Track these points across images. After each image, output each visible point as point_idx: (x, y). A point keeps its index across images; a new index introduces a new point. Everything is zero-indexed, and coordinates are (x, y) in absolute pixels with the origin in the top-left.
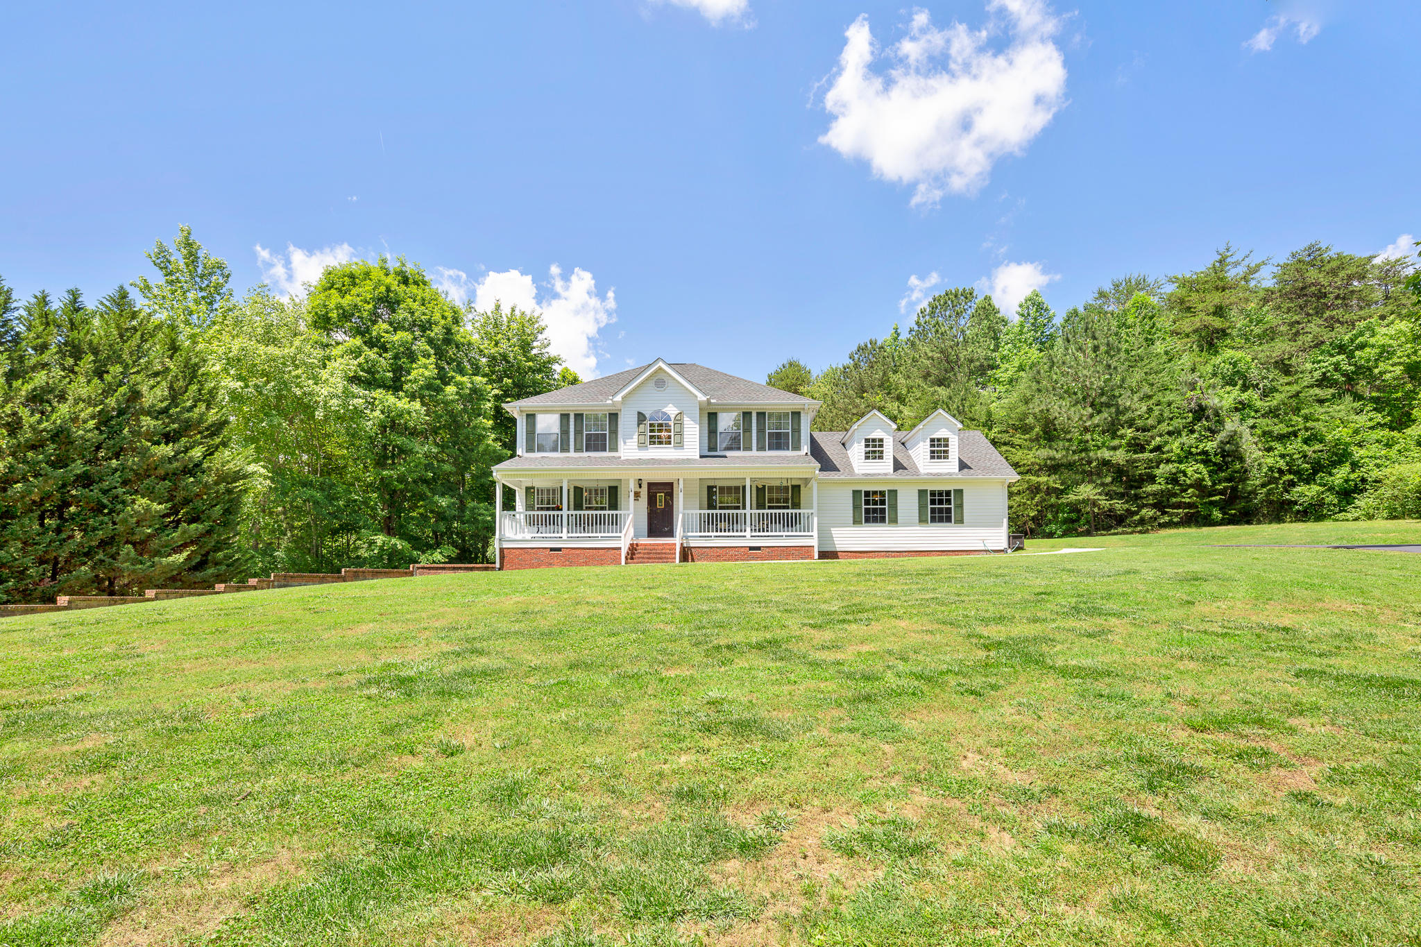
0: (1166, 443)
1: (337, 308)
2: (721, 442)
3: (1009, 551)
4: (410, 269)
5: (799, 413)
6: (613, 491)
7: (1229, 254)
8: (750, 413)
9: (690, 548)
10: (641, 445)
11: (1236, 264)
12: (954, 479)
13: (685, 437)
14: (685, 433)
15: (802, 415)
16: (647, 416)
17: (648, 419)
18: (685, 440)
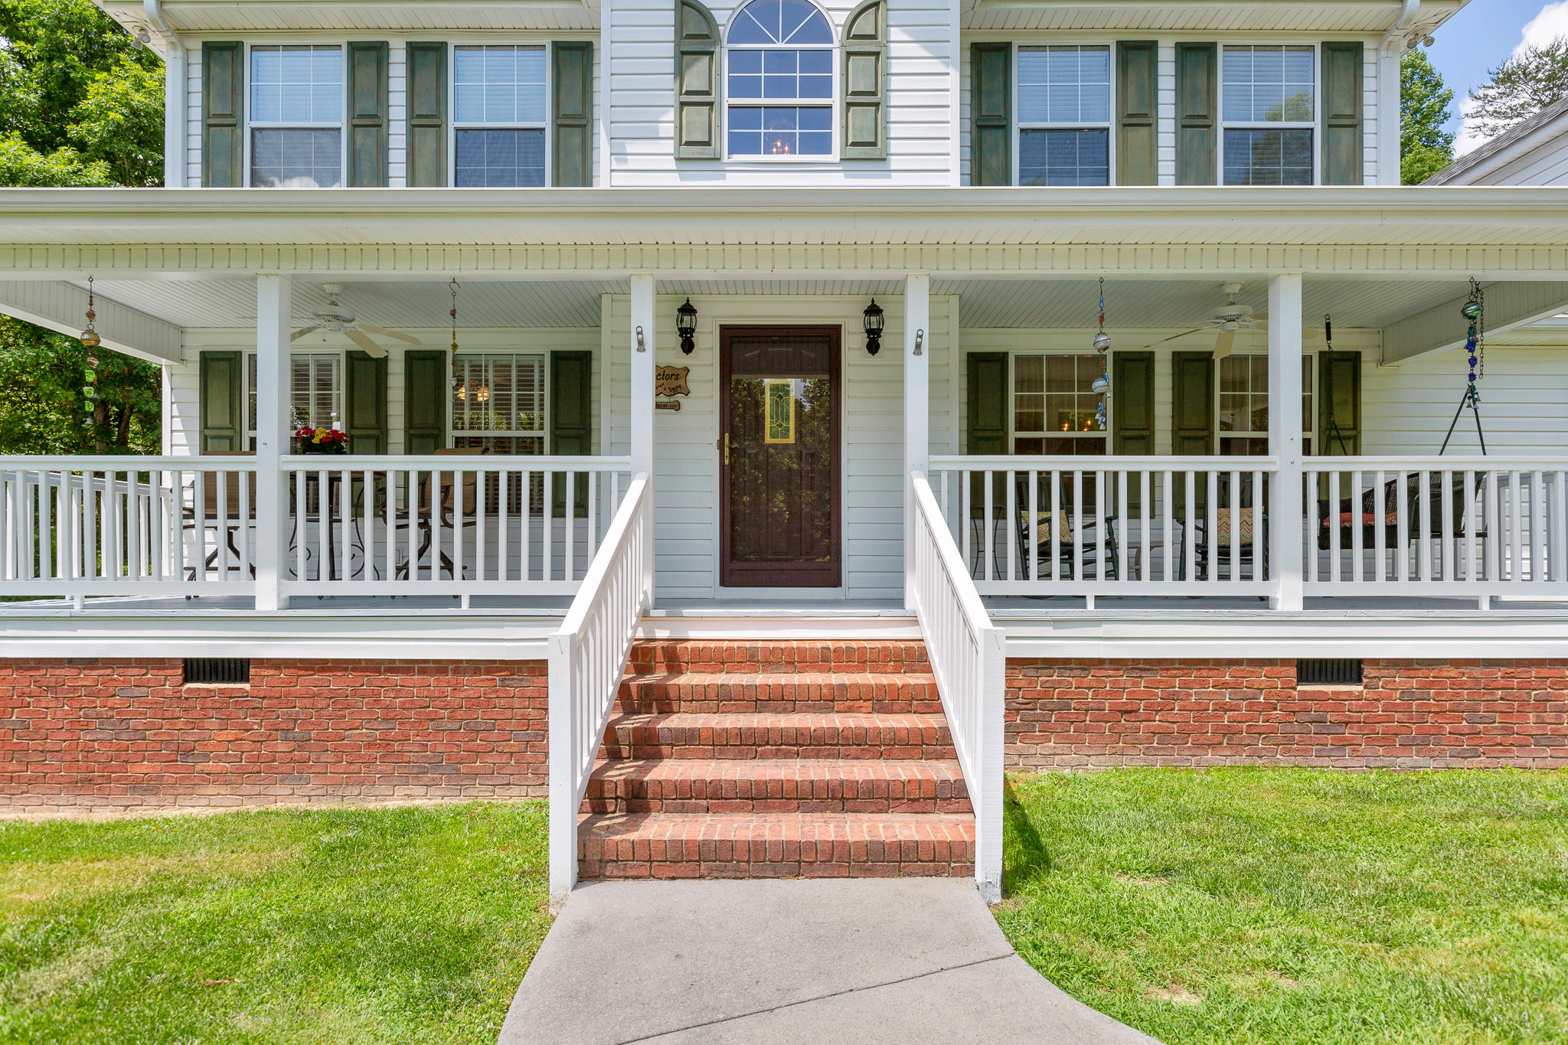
2: (1029, 169)
5: (1355, 50)
6: (575, 372)
8: (1150, 48)
10: (695, 153)
13: (895, 114)
14: (895, 99)
15: (1368, 56)
16: (723, 20)
17: (724, 32)
18: (895, 131)
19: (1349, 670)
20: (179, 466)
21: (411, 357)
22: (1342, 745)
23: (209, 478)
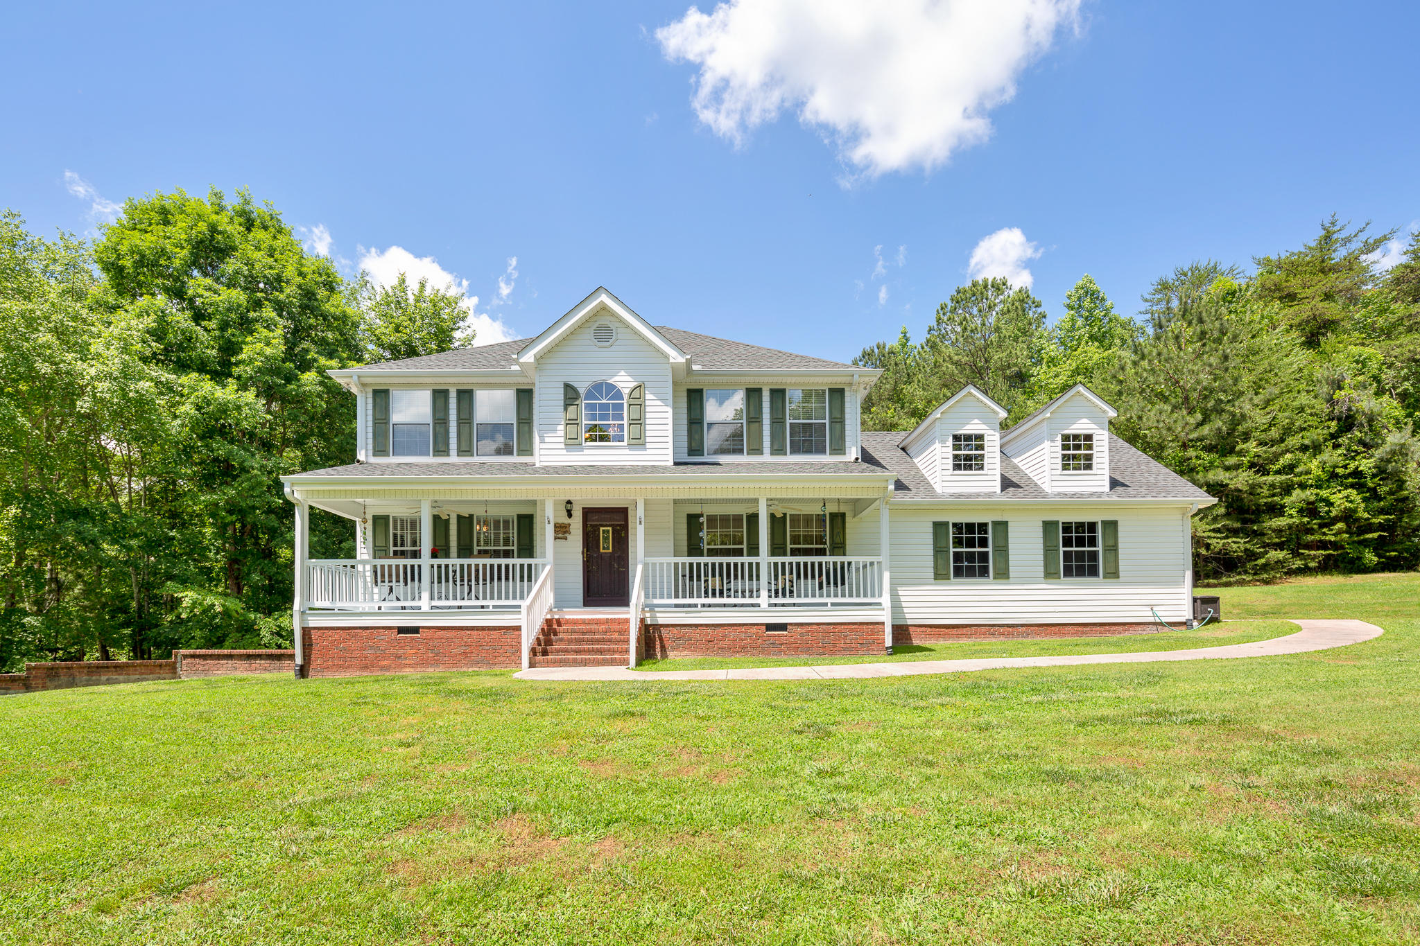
0: (1299, 461)
1: (133, 252)
2: (711, 439)
3: (1195, 623)
4: (258, 208)
5: (842, 391)
6: (526, 523)
7: (1335, 229)
8: (759, 391)
9: (657, 627)
10: (572, 443)
11: (1347, 240)
12: (1105, 503)
13: (648, 427)
14: (648, 421)
15: (847, 394)
16: (582, 391)
17: (583, 396)
18: (648, 433)
19: (783, 627)
20: (364, 562)
21: (459, 517)
22: (781, 651)
23: (375, 567)
